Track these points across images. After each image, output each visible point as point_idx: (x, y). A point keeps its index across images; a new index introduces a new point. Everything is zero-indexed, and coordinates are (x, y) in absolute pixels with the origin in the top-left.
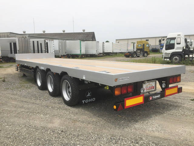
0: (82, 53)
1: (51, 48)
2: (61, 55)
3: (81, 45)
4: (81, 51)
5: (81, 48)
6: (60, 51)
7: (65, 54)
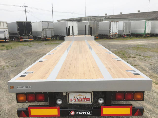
0: (146, 33)
1: (116, 28)
2: (124, 34)
3: (146, 25)
4: (145, 30)
5: (146, 27)
6: (124, 31)
7: (129, 34)
